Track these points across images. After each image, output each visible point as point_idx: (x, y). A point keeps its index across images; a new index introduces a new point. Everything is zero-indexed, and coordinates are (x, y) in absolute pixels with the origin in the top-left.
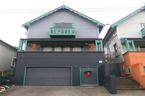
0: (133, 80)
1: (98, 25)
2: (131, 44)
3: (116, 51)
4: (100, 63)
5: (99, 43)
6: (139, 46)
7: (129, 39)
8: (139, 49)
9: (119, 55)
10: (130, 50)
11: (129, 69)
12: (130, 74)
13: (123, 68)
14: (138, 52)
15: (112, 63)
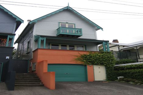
0: (36, 76)
1: (17, 20)
2: (42, 42)
3: (28, 48)
4: (6, 58)
5: (11, 38)
6: (51, 44)
7: (42, 36)
8: (51, 47)
9: (30, 51)
10: (40, 47)
11: (35, 65)
12: (35, 71)
13: (30, 65)
14: (49, 49)
15: (23, 59)
